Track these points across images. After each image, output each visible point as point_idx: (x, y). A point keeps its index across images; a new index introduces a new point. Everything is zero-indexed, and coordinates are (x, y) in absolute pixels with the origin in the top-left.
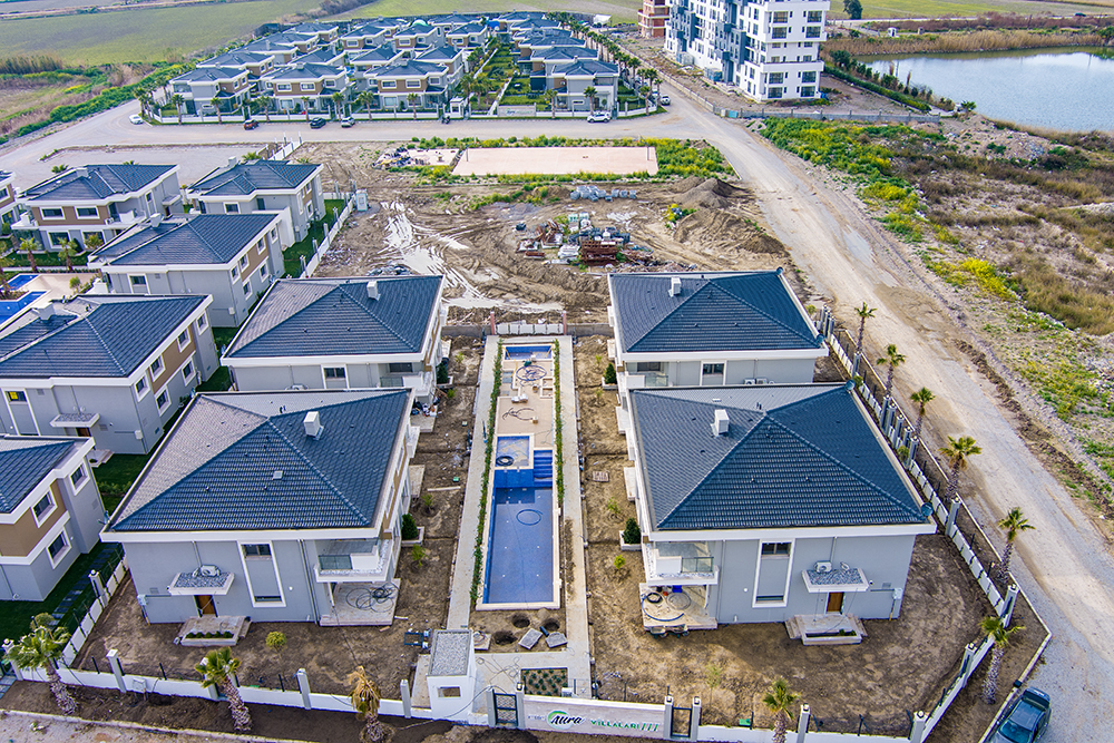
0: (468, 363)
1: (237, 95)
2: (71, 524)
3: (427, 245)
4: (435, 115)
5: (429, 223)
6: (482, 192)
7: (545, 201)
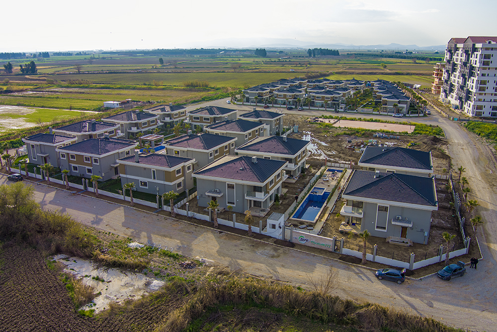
0: (313, 171)
1: (264, 97)
2: (184, 180)
3: (314, 143)
4: (334, 110)
5: (318, 138)
6: (340, 132)
7: (363, 136)
